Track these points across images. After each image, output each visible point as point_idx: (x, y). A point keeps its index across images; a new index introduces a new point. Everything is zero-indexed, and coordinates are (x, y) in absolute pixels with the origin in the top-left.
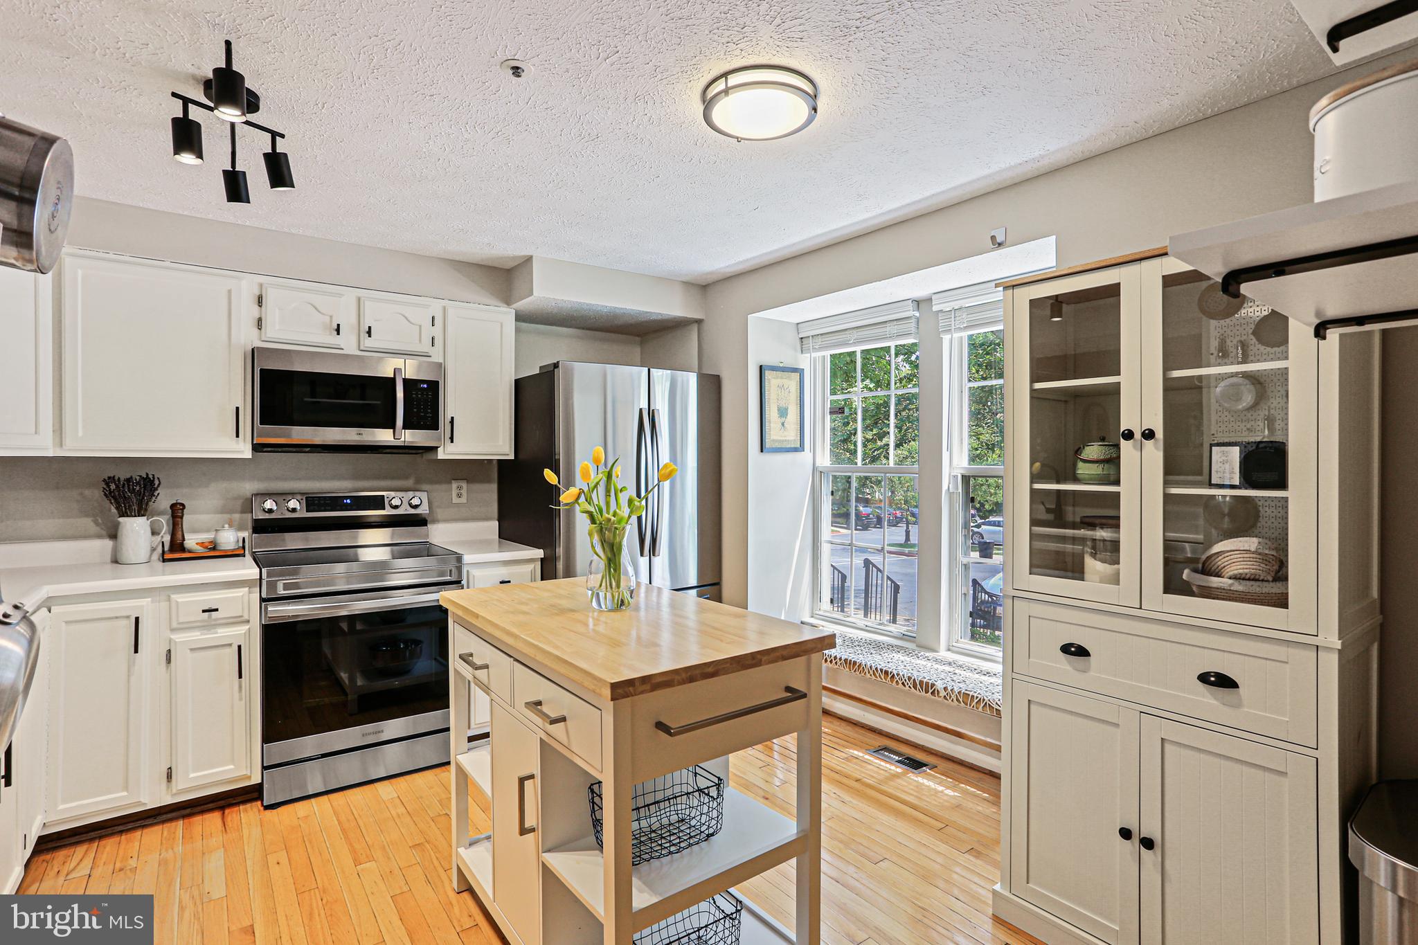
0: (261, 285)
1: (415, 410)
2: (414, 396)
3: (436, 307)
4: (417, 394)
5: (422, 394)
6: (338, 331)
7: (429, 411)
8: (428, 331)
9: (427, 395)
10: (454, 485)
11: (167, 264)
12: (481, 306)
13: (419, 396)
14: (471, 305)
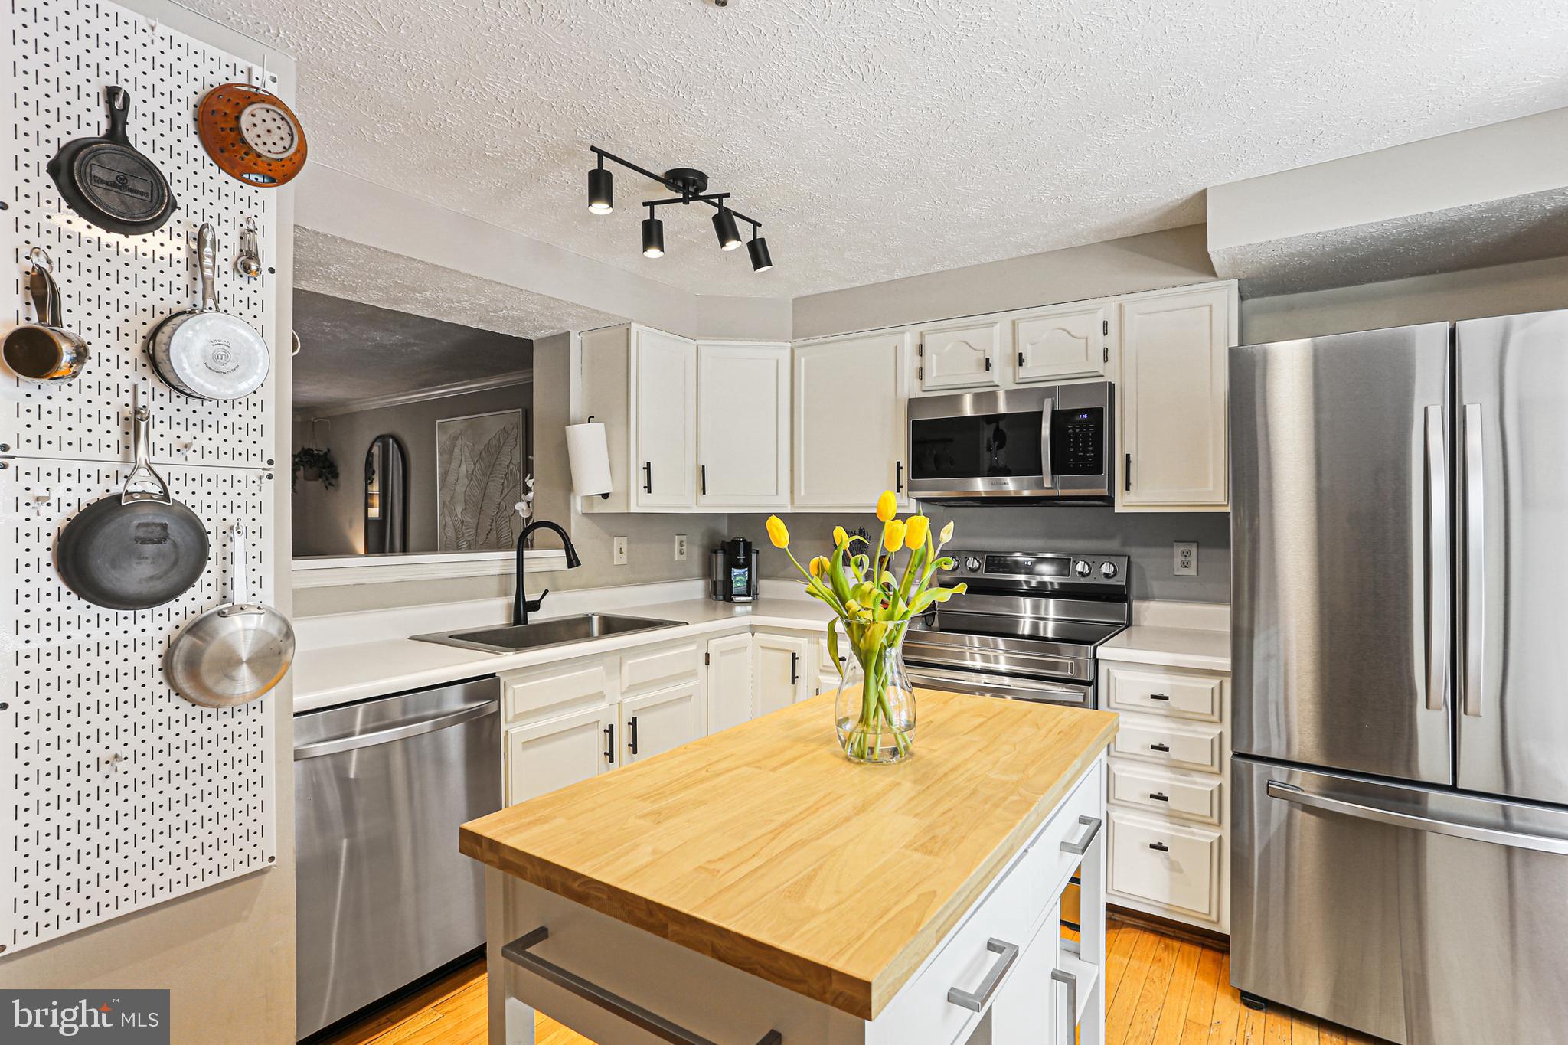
0: (921, 334)
1: (1072, 449)
2: (1070, 431)
3: (1107, 308)
4: (1074, 429)
5: (1081, 428)
6: (988, 366)
7: (1091, 449)
8: (1099, 341)
9: (1088, 428)
10: (1178, 550)
11: (854, 335)
12: (1178, 289)
13: (1077, 430)
14: (1162, 291)
